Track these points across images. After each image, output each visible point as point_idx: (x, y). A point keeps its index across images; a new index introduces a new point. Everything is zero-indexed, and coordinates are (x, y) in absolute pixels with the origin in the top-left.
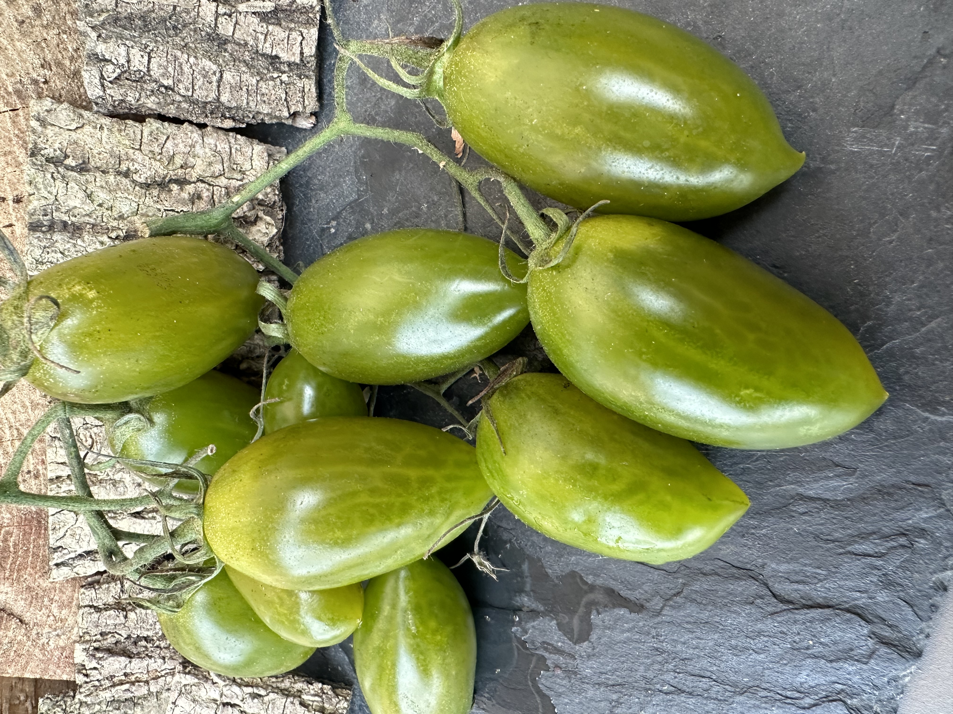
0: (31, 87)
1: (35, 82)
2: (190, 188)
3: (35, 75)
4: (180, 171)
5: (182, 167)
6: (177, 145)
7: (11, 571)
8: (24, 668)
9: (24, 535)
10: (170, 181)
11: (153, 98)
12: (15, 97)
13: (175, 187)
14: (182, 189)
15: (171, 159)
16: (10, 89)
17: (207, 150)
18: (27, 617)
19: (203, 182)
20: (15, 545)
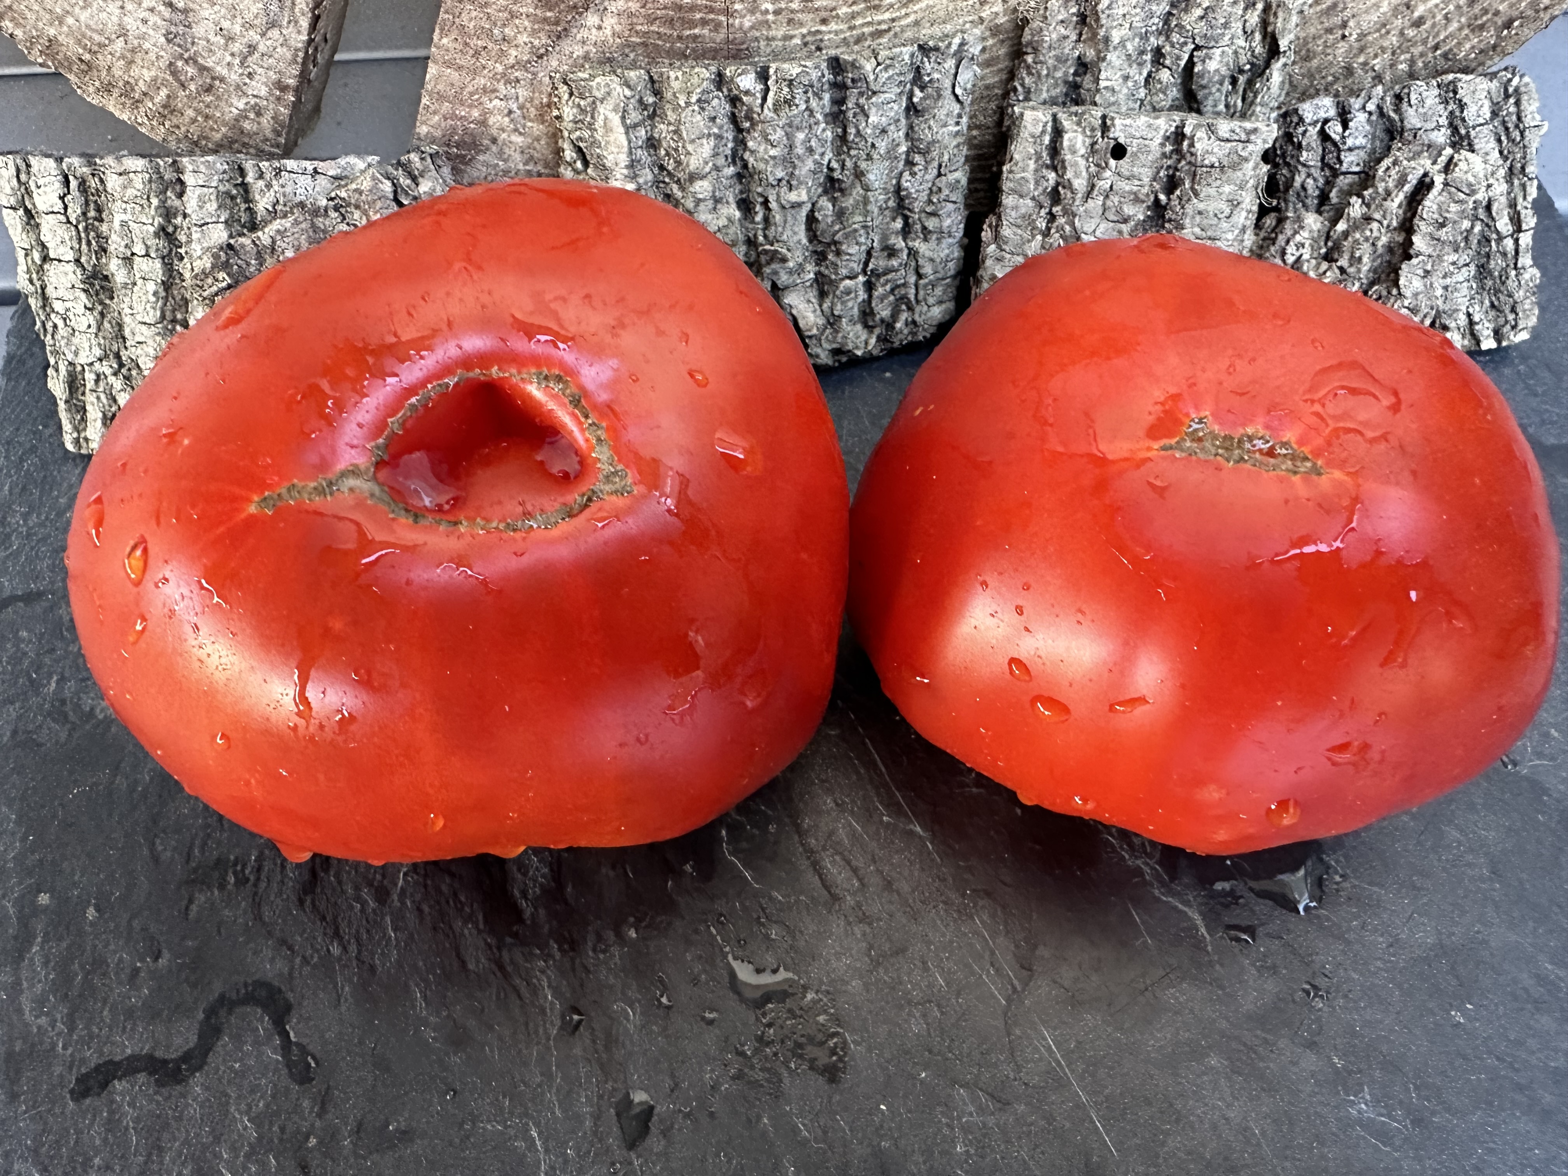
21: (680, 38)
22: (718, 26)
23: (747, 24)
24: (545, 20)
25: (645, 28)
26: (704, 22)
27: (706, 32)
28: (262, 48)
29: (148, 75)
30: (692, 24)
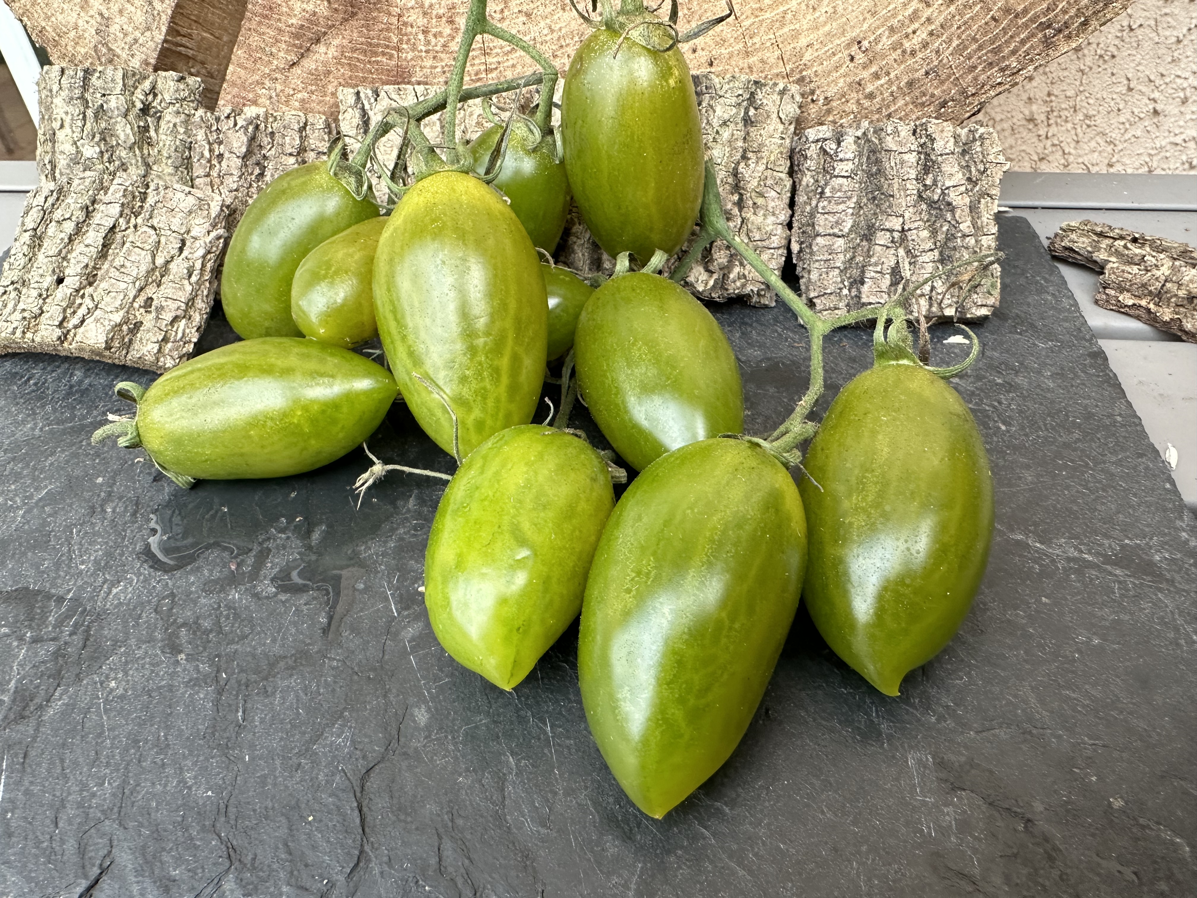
0: (807, 89)
1: (813, 92)
2: (736, 211)
3: (818, 92)
4: (750, 203)
5: (755, 204)
6: (773, 200)
7: (350, 58)
8: (240, 65)
9: (388, 70)
10: (741, 195)
11: (812, 181)
12: (798, 76)
13: (736, 197)
14: (734, 204)
15: (761, 195)
16: (804, 73)
17: (771, 227)
18: (297, 70)
19: (742, 222)
20: (377, 62)
21: (369, 62)
22: (391, 57)
23: (409, 58)
24: (294, 45)
25: (350, 55)
26: (384, 54)
27: (384, 60)
28: (141, 41)
29: (83, 51)
30: (376, 54)
